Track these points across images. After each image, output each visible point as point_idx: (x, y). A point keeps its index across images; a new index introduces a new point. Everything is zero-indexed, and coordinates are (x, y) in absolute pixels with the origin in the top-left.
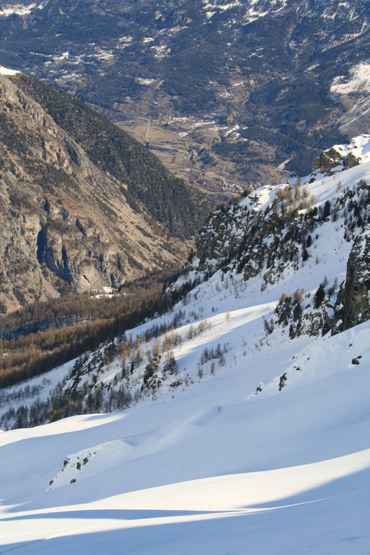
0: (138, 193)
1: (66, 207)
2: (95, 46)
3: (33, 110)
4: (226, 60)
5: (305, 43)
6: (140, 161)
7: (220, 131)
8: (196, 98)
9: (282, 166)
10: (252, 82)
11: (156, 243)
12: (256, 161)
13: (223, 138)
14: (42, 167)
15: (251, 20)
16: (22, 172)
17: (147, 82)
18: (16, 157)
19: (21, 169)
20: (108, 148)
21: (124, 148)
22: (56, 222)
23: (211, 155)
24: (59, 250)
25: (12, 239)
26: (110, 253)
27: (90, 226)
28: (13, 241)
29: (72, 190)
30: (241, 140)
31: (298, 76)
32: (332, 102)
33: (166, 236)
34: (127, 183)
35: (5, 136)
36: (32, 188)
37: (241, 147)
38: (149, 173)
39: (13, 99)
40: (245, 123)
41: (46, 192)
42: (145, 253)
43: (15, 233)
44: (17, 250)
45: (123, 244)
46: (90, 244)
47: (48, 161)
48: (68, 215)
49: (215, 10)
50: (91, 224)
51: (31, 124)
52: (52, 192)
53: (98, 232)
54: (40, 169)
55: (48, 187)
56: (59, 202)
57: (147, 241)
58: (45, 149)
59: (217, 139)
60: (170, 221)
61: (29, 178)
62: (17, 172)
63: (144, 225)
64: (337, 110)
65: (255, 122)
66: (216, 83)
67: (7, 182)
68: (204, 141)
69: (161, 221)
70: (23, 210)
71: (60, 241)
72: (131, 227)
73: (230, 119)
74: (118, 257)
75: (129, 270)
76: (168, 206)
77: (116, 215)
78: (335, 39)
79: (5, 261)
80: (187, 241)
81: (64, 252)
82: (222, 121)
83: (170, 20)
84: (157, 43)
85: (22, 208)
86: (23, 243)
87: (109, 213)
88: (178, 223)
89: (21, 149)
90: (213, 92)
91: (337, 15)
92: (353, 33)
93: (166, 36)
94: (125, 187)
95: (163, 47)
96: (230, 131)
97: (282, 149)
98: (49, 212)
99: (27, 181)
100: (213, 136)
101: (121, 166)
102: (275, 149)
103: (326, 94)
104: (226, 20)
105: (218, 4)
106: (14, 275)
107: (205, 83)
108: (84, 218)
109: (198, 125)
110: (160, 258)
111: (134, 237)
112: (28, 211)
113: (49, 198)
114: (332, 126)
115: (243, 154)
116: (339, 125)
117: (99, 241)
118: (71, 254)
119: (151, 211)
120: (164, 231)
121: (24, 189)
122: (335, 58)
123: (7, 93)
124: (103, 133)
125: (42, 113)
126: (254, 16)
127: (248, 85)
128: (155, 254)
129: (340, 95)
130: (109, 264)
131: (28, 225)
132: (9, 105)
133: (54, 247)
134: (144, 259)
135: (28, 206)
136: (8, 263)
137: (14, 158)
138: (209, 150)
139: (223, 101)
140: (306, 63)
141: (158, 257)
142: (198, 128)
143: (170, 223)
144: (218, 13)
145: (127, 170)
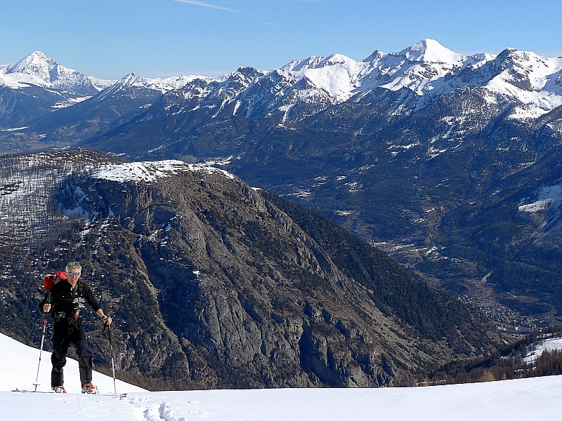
0: (384, 297)
1: (327, 309)
2: (292, 186)
3: (282, 219)
4: (416, 190)
5: (485, 173)
6: (383, 267)
7: (420, 252)
8: (393, 225)
9: (484, 279)
10: (442, 208)
11: (411, 344)
12: (460, 276)
13: (424, 258)
14: (299, 271)
15: (433, 156)
16: (281, 276)
17: (345, 213)
18: (273, 263)
19: (279, 274)
20: (351, 256)
21: (366, 256)
22: (319, 324)
23: (416, 273)
24: (325, 353)
25: (277, 344)
26: (375, 354)
27: (353, 328)
28: (279, 346)
29: (330, 294)
30: (442, 258)
31: (485, 201)
32: (523, 220)
33: (418, 338)
34: (372, 288)
35: (261, 243)
36: (293, 292)
37: (443, 264)
38: (393, 278)
39: (263, 209)
40: (443, 244)
41: (306, 296)
42: (405, 353)
43: (279, 337)
44: (283, 354)
45: (384, 344)
46: (354, 346)
47: (303, 266)
48: (330, 317)
49: (398, 149)
50: (353, 325)
51: (284, 232)
52: (312, 295)
53: (361, 333)
54: (296, 273)
55: (308, 291)
56: (320, 304)
57: (404, 342)
58: (298, 254)
59: (419, 259)
60: (420, 322)
61: (287, 282)
62: (276, 277)
63: (396, 328)
64: (529, 227)
65: (452, 242)
66: (409, 211)
67: (268, 287)
68: (407, 261)
69: (411, 324)
70: (286, 313)
71: (325, 344)
72: (386, 330)
73: (428, 241)
74: (383, 358)
75: (395, 370)
76: (415, 309)
77: (370, 318)
78: (512, 168)
79: (271, 366)
80: (439, 342)
81: (330, 354)
82: (420, 243)
83: (359, 159)
84: (349, 180)
85: (284, 311)
86: (288, 347)
87: (365, 316)
88: (428, 325)
89: (277, 256)
90: (407, 219)
91: (511, 148)
92: (528, 162)
93: (357, 173)
94: (371, 292)
95: (355, 183)
96: (430, 251)
97: (482, 264)
98: (310, 315)
99: (287, 285)
100: (415, 256)
101: (365, 272)
102: (476, 265)
103: (515, 213)
104: (410, 158)
105: (401, 144)
106: (281, 380)
107: (399, 211)
108: (346, 320)
109: (398, 247)
110: (419, 359)
111: (392, 339)
112: (291, 314)
113: (309, 301)
114: (526, 241)
115: (446, 270)
116: (533, 239)
117: (363, 342)
118: (338, 356)
119: (399, 314)
120: (415, 333)
121: (284, 293)
122: (516, 183)
123: (257, 203)
124: (344, 242)
125: (291, 222)
126: (435, 153)
127: (439, 211)
128: (413, 355)
129: (529, 213)
130: (375, 365)
131: (292, 328)
132: (261, 214)
133: (320, 349)
134: (406, 359)
135: (290, 310)
136: (275, 368)
137: (271, 264)
138: (413, 269)
139: (419, 226)
140: (490, 189)
141: (416, 359)
142: (399, 250)
143: (420, 324)
144: (402, 152)
145: (372, 276)
